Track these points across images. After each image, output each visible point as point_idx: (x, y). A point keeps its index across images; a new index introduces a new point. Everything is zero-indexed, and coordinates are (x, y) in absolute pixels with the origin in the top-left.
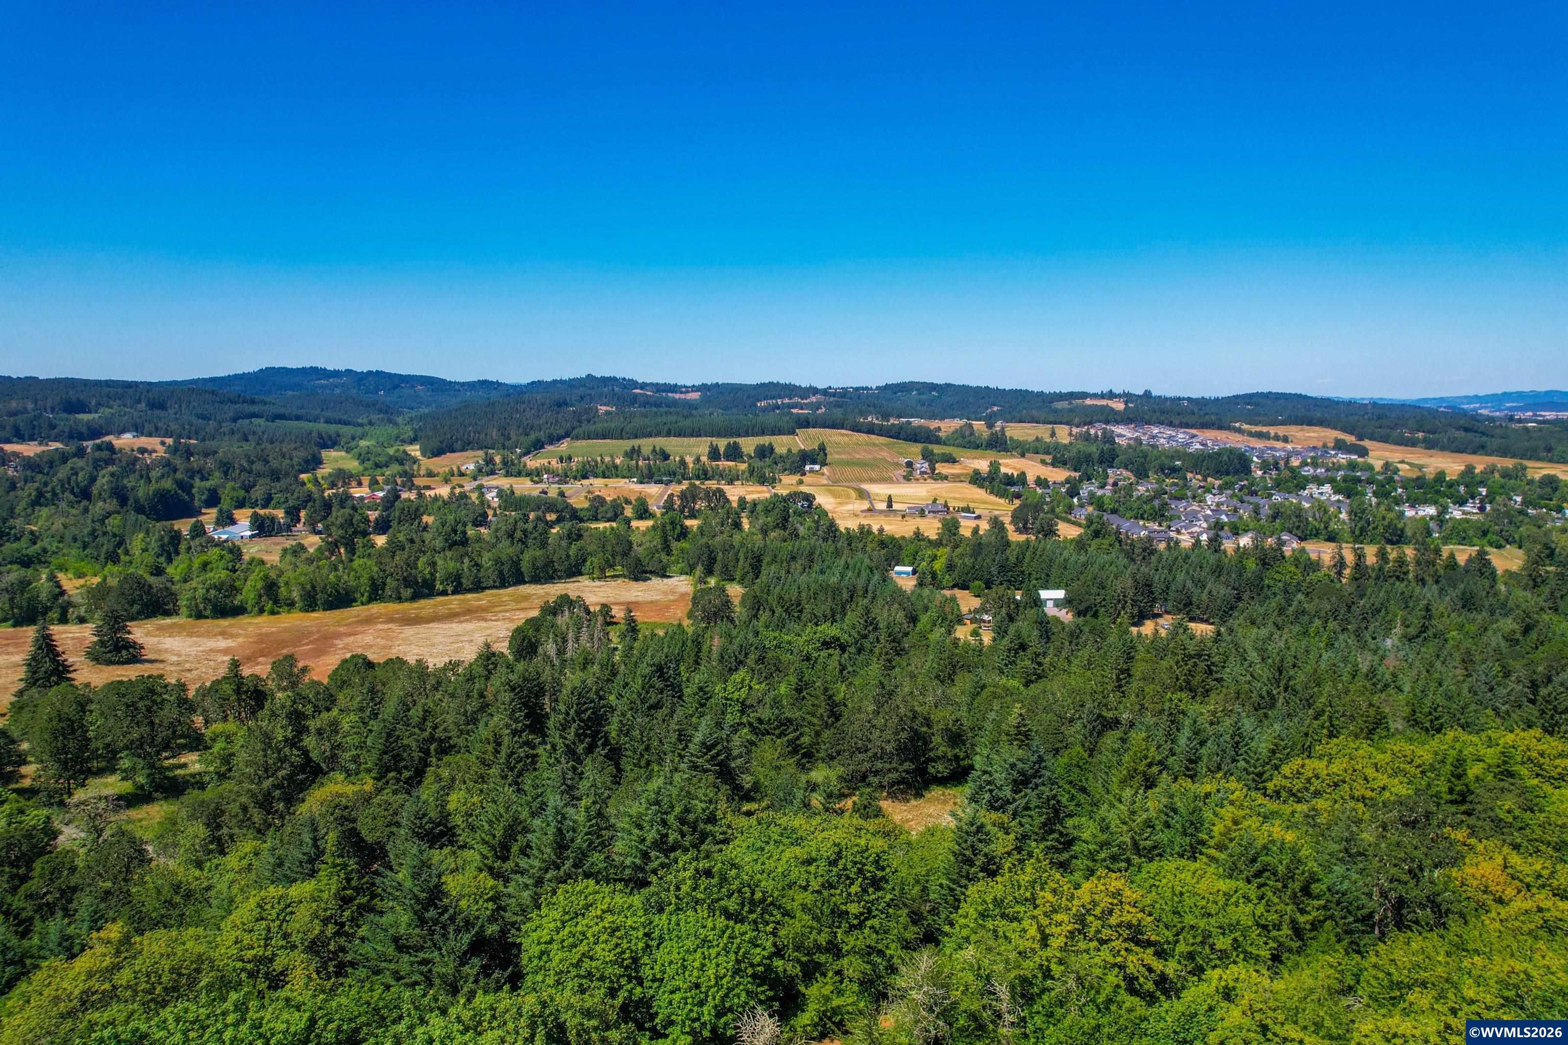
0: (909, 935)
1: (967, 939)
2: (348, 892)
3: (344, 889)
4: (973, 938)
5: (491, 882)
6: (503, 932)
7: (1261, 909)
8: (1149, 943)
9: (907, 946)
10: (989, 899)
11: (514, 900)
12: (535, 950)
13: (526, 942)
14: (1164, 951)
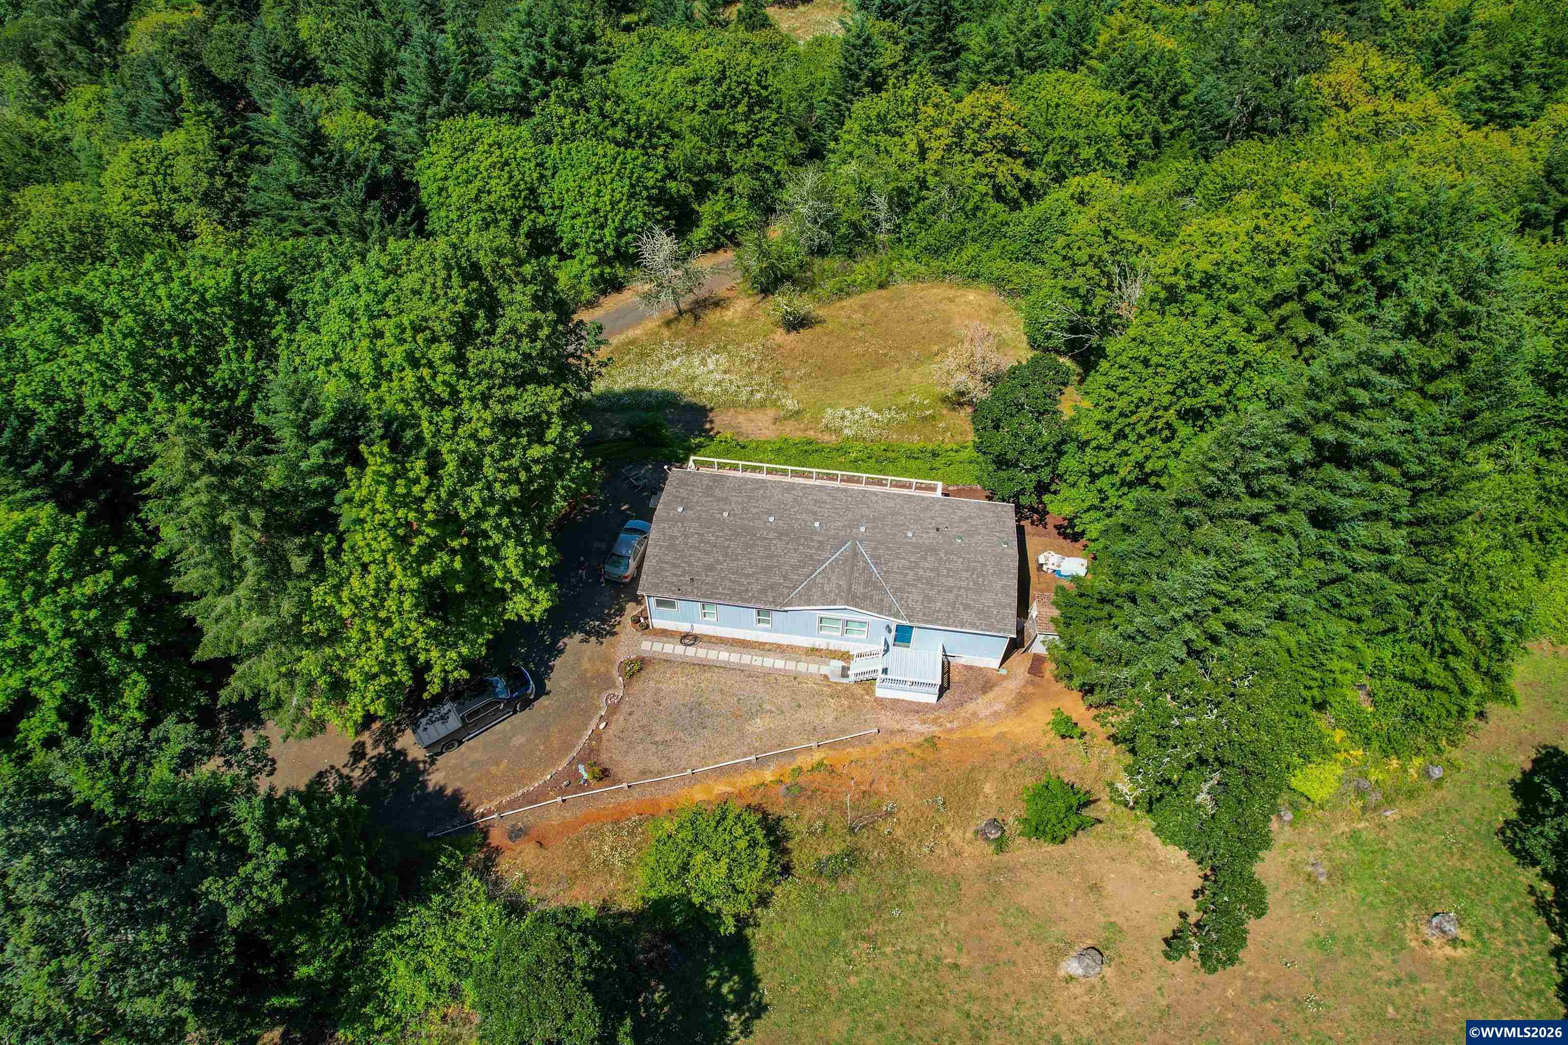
0: (795, 152)
1: (851, 154)
2: (224, 141)
3: (218, 138)
4: (857, 153)
5: (371, 122)
6: (398, 172)
7: (1128, 119)
8: (1021, 154)
9: (794, 162)
10: (873, 114)
11: (399, 139)
12: (433, 188)
13: (422, 180)
14: (1032, 160)
